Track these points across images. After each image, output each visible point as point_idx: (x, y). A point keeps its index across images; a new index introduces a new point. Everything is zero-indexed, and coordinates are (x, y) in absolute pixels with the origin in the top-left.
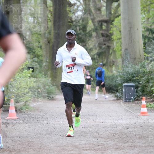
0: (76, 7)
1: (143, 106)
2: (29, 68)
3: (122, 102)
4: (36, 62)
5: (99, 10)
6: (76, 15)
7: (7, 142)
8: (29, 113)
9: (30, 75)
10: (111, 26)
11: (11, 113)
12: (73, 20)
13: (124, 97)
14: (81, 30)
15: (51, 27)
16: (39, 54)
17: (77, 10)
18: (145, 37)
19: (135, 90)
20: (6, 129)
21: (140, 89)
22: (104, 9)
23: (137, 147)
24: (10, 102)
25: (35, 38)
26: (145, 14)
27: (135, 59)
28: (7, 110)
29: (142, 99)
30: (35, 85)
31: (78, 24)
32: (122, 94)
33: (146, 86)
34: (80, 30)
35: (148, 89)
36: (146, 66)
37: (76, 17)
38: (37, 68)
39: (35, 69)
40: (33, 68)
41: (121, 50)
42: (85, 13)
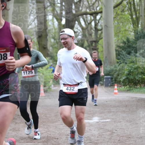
0: (78, 33)
1: (116, 89)
3: (103, 87)
5: (91, 35)
6: (78, 38)
8: (51, 93)
10: (98, 44)
13: (104, 84)
17: (78, 35)
18: (116, 50)
19: (111, 80)
21: (113, 79)
22: (93, 34)
23: (112, 112)
25: (54, 51)
26: (116, 37)
27: (111, 62)
29: (115, 85)
31: (79, 43)
32: (104, 82)
33: (117, 78)
35: (118, 80)
36: (117, 67)
41: (103, 57)
42: (83, 37)
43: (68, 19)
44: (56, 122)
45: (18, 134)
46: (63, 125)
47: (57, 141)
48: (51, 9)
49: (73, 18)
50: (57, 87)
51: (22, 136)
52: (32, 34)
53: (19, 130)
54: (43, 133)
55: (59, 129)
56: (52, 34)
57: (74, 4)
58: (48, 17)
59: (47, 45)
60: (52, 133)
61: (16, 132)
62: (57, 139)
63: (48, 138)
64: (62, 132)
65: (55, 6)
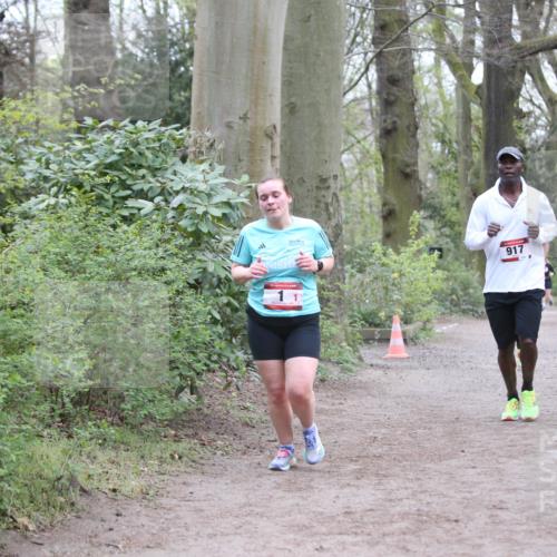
0: (532, 120)
2: (432, 250)
4: (447, 236)
6: (533, 135)
7: (386, 408)
8: (432, 345)
9: (433, 265)
11: (395, 346)
12: (527, 146)
14: (544, 169)
15: (479, 162)
16: (453, 219)
17: (535, 126)
20: (384, 379)
24: (392, 322)
25: (444, 186)
28: (385, 340)
30: (444, 286)
34: (541, 167)
37: (532, 139)
38: (449, 250)
39: (445, 251)
40: (440, 250)
42: (551, 133)
43: (496, 63)
44: (451, 456)
45: (305, 502)
46: (479, 470)
47: (453, 529)
48: (430, 26)
49: (516, 62)
50: (456, 324)
51: (320, 510)
52: (359, 121)
53: (312, 488)
54: (401, 500)
55: (463, 483)
56: (434, 121)
57: (518, 9)
58: (420, 56)
59: (416, 164)
60: (435, 499)
61: (298, 494)
62: (456, 521)
63: (420, 518)
64: (474, 494)
65: (448, 16)
